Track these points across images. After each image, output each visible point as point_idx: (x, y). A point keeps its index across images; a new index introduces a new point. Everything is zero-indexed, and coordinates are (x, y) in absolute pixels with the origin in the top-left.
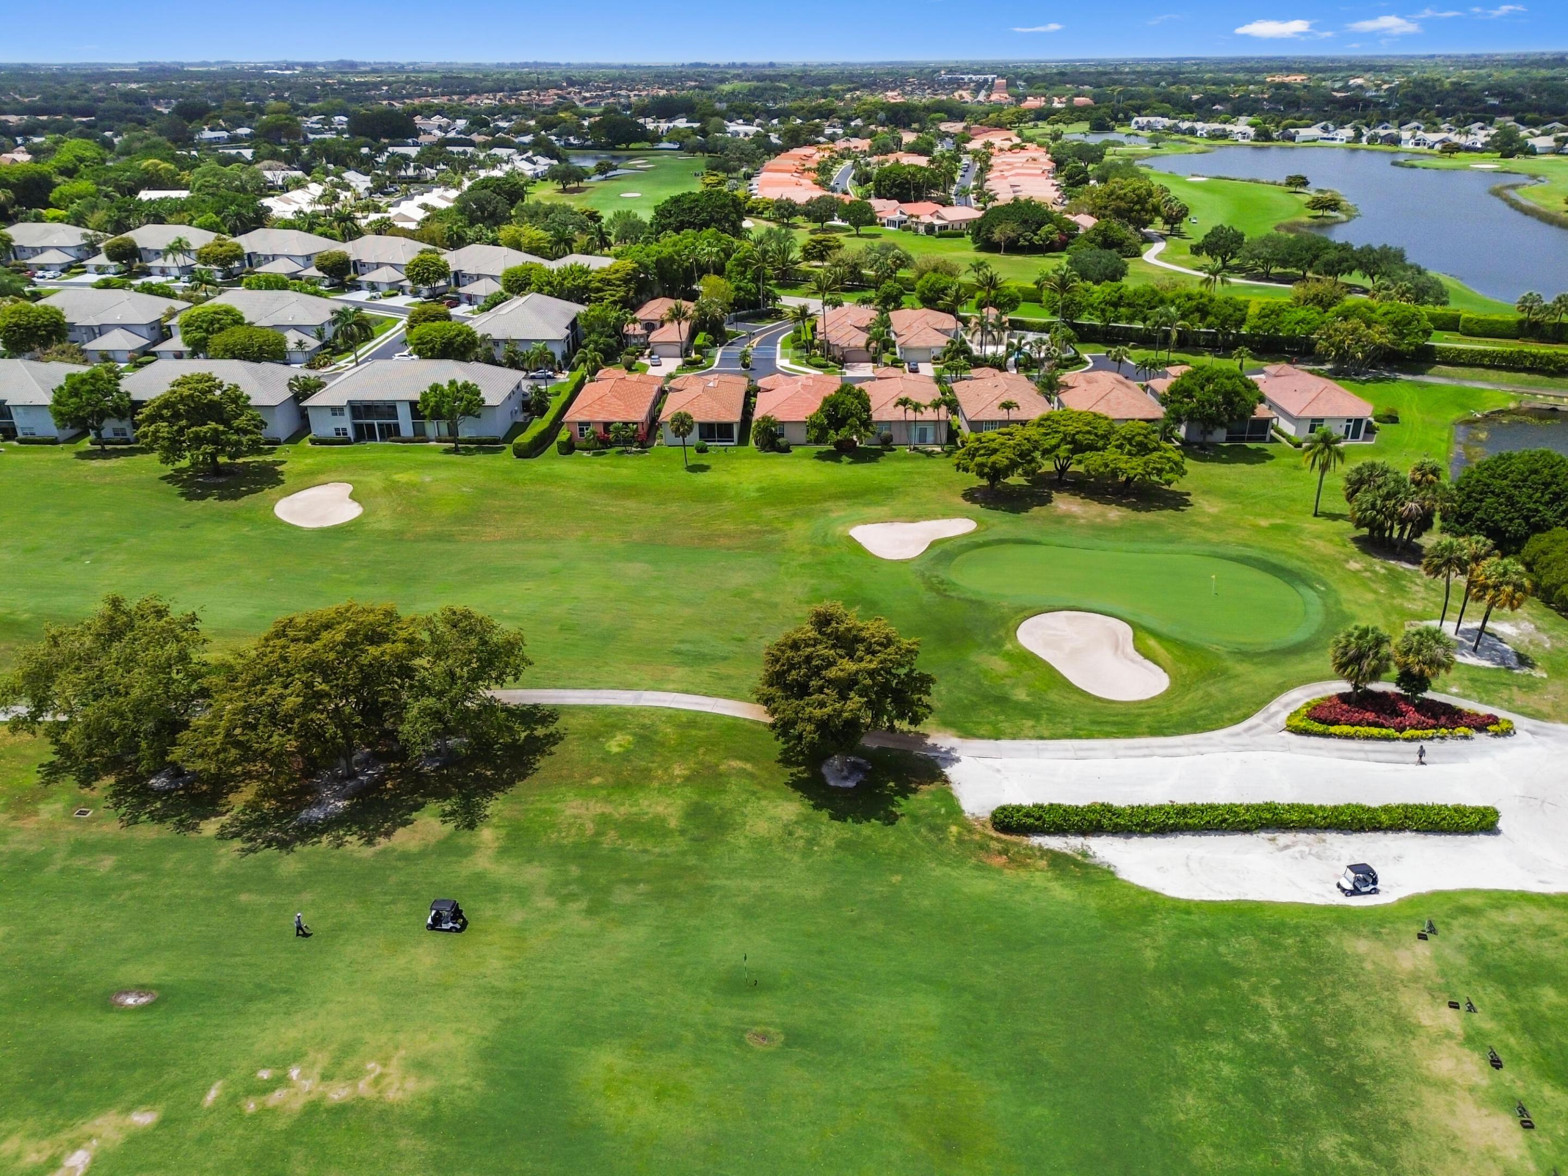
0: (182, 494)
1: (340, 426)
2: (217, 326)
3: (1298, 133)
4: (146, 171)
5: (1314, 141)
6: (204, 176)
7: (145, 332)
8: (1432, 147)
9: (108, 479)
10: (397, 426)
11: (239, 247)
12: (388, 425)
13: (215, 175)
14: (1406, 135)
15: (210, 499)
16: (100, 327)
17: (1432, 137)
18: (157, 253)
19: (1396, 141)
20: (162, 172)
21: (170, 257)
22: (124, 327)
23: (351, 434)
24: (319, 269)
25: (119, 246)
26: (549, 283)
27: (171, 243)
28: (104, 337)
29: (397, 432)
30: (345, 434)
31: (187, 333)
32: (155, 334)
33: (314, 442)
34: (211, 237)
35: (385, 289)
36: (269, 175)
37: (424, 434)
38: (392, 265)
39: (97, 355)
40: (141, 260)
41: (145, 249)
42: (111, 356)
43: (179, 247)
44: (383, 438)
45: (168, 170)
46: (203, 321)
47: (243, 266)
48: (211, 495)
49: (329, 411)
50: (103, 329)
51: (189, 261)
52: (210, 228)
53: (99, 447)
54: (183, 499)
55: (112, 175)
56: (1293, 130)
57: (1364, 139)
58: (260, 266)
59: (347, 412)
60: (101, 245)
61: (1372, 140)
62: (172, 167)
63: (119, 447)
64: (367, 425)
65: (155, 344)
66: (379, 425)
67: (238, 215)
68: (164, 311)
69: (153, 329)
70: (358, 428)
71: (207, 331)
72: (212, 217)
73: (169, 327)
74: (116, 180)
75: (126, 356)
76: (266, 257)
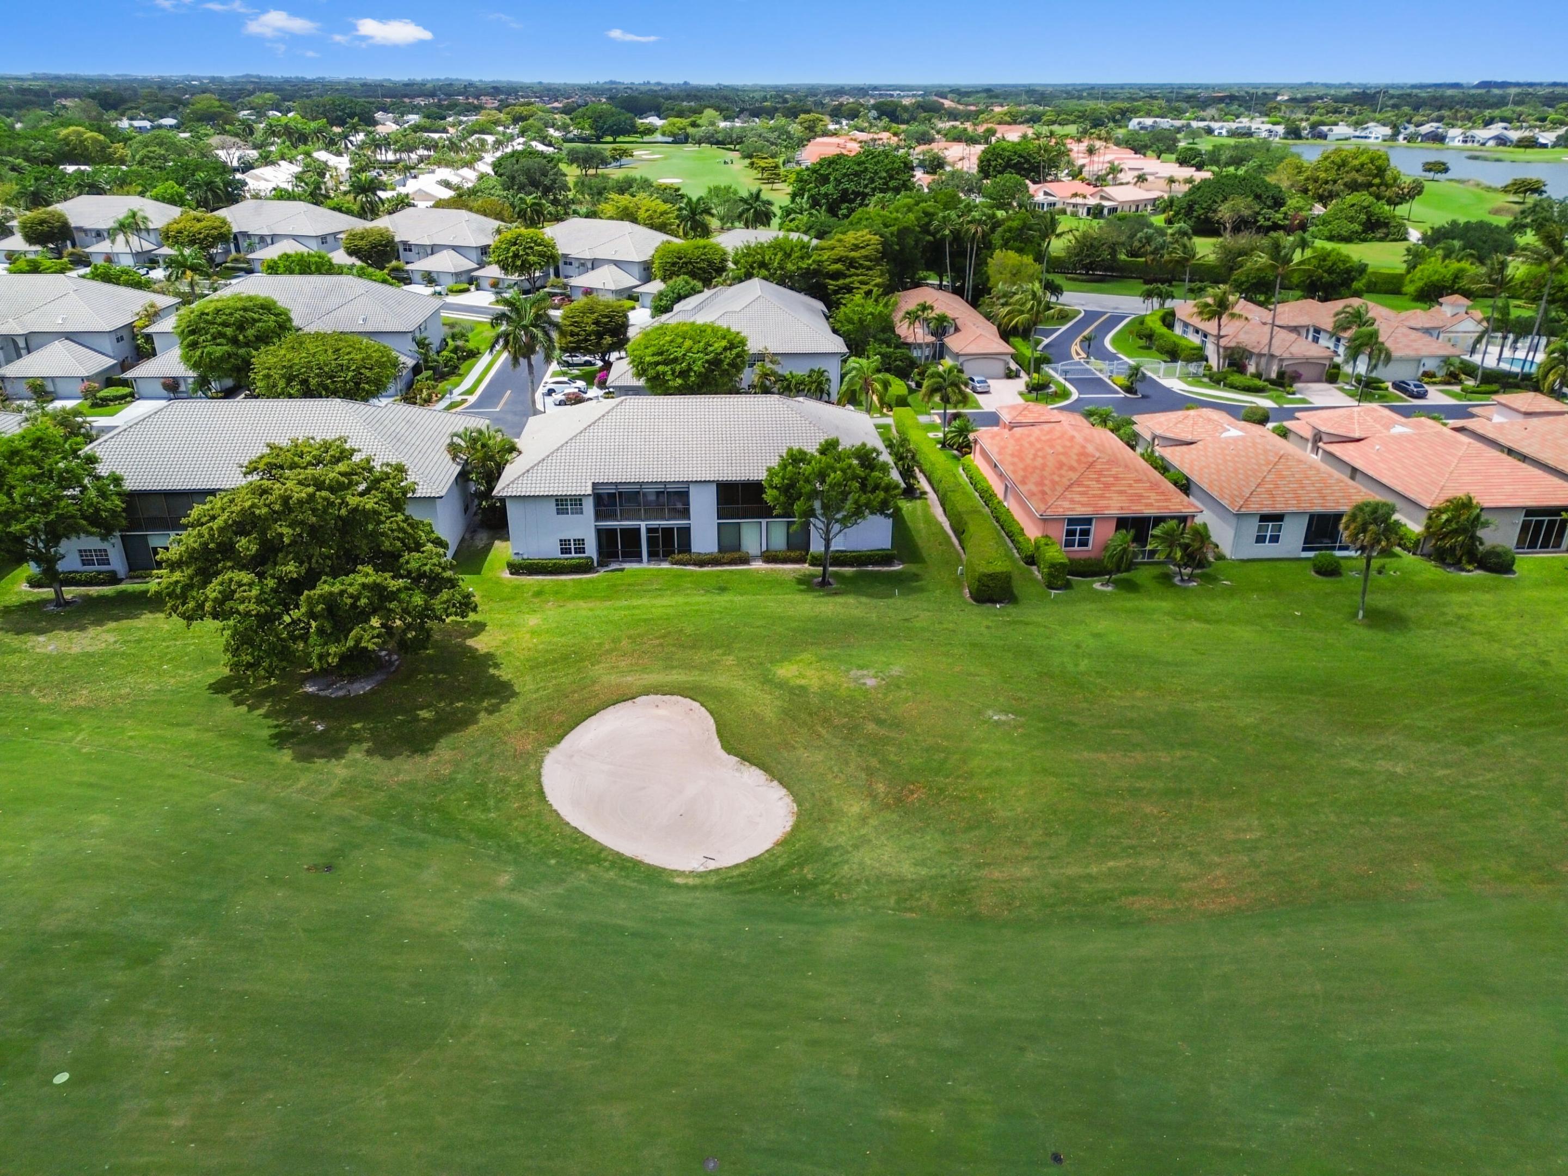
0: (281, 740)
1: (572, 535)
2: (251, 332)
3: (1331, 130)
4: (66, 141)
5: (1346, 139)
6: (146, 146)
7: (107, 344)
8: (1483, 144)
9: (82, 697)
10: (685, 532)
11: (224, 222)
12: (668, 532)
13: (160, 145)
14: (1452, 132)
15: (356, 754)
16: (27, 337)
17: (1482, 134)
18: (99, 234)
19: (1439, 138)
20: (88, 143)
21: (120, 238)
22: (70, 336)
23: (591, 550)
24: (351, 253)
25: (42, 222)
26: (763, 265)
27: (121, 217)
28: (35, 356)
29: (686, 546)
30: (580, 550)
31: (194, 345)
32: (125, 349)
33: (516, 569)
34: (175, 212)
35: (450, 282)
36: (222, 154)
37: (738, 547)
38: (455, 248)
39: (24, 389)
40: (74, 245)
41: (80, 229)
42: (50, 388)
43: (131, 225)
44: (654, 555)
45: (95, 141)
46: (225, 324)
47: (227, 252)
48: (354, 738)
49: (552, 506)
50: (33, 342)
51: (147, 246)
52: (173, 200)
53: (47, 593)
54: (285, 757)
55: (21, 144)
56: (1325, 129)
57: (1401, 137)
58: (253, 251)
59: (589, 506)
60: (14, 223)
61: (1409, 139)
62: (102, 137)
63: (94, 591)
64: (624, 531)
65: (124, 366)
66: (649, 530)
67: (210, 185)
68: (138, 309)
69: (120, 339)
70: (606, 539)
71: (234, 341)
72: (171, 186)
73: (149, 338)
74: (25, 150)
75: (79, 388)
76: (262, 238)
